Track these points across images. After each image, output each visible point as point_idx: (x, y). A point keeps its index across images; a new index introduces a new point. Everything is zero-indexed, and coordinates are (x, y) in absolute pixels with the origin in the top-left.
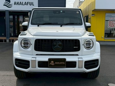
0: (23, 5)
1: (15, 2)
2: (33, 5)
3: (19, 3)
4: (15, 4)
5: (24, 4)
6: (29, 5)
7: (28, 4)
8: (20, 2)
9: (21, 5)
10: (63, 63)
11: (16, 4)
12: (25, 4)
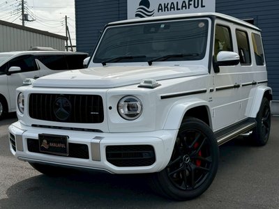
0: (178, 9)
1: (160, 5)
2: (202, 6)
3: (169, 7)
4: (160, 9)
5: (180, 7)
6: (192, 7)
7: (190, 5)
8: (173, 3)
9: (172, 10)
10: (63, 146)
11: (162, 9)
12: (182, 7)
